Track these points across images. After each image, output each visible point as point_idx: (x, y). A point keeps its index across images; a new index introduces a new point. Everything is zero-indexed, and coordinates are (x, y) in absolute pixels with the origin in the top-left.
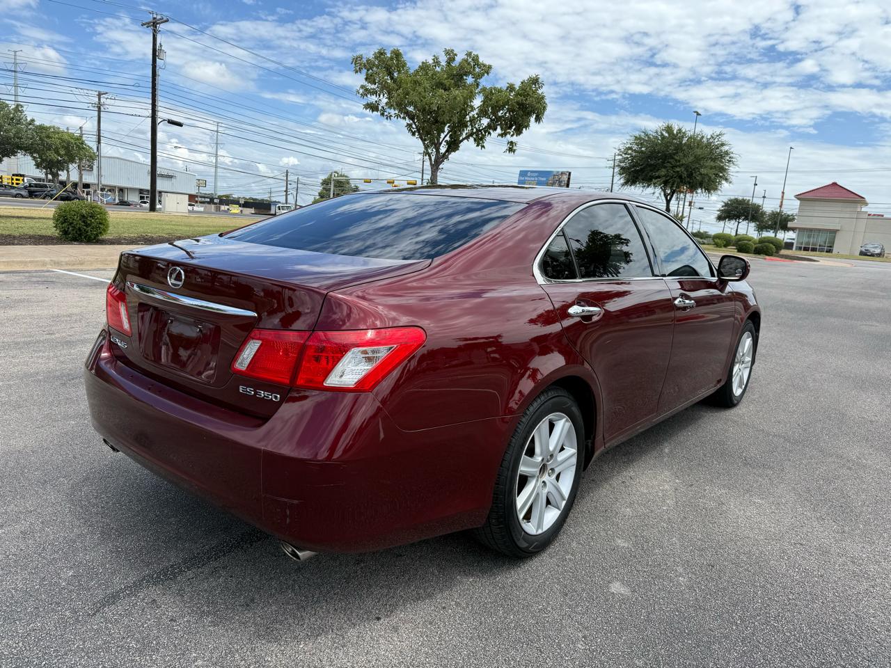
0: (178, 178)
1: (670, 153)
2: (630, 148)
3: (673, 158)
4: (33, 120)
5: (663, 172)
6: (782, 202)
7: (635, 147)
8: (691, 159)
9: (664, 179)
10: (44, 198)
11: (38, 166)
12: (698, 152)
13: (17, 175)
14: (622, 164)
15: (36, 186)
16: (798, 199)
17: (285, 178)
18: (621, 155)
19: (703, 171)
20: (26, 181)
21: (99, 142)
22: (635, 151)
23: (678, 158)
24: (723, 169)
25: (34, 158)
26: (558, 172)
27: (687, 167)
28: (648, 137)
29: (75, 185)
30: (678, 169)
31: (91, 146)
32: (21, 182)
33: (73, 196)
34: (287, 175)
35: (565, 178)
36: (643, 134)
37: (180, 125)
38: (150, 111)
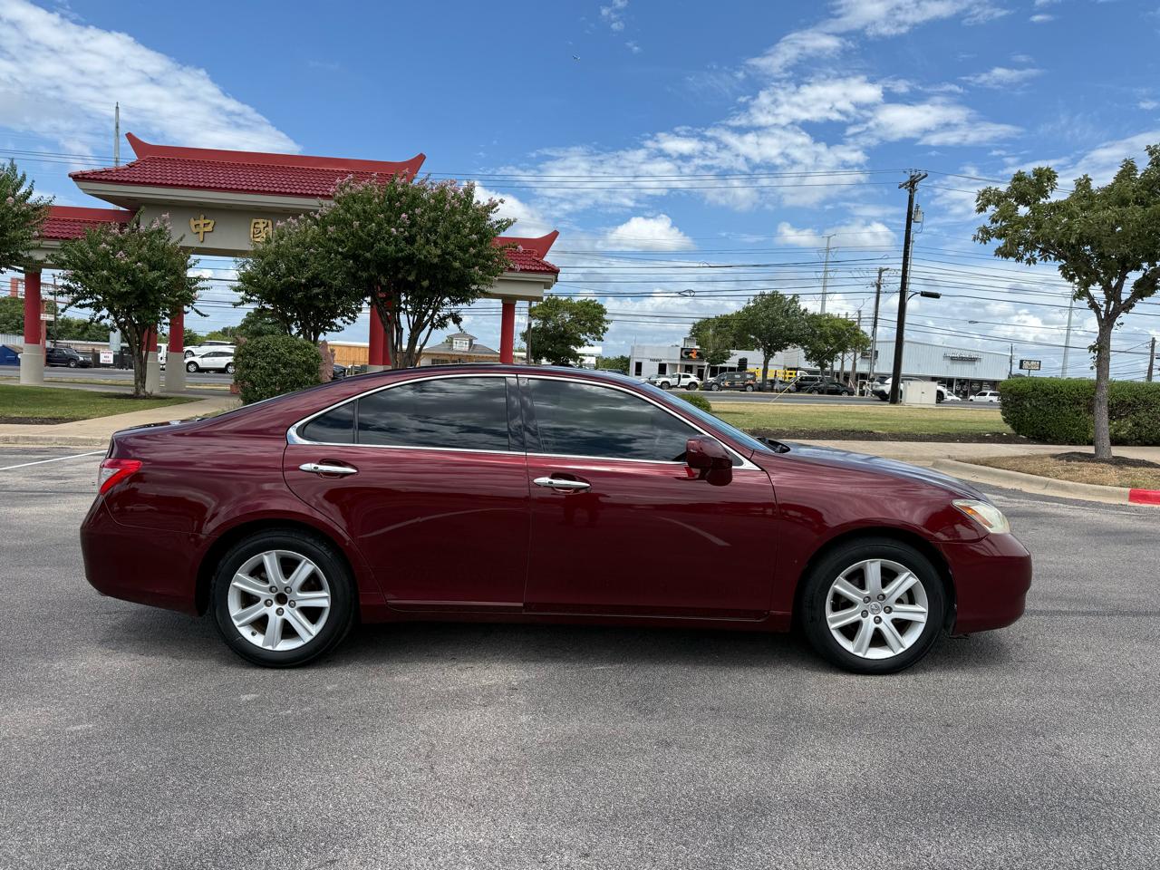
0: (983, 361)
4: (806, 310)
10: (810, 392)
11: (808, 358)
13: (791, 369)
15: (807, 379)
17: (1149, 351)
20: (798, 375)
21: (875, 325)
25: (806, 350)
29: (847, 377)
31: (865, 331)
32: (794, 376)
33: (841, 389)
34: (1153, 345)
37: (936, 296)
38: (899, 285)
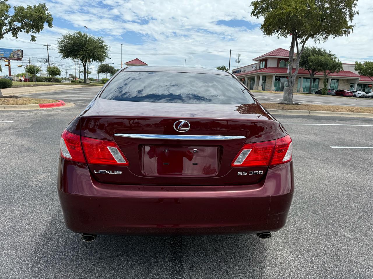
1: (83, 45)
2: (63, 41)
3: (84, 47)
5: (81, 53)
6: (122, 66)
7: (65, 40)
8: (93, 47)
9: (82, 56)
12: (95, 44)
14: (61, 48)
16: (126, 65)
18: (60, 44)
19: (99, 53)
22: (66, 42)
23: (87, 47)
24: (105, 52)
26: (15, 50)
27: (91, 51)
28: (71, 37)
30: (88, 52)
35: (20, 53)
36: (68, 35)
